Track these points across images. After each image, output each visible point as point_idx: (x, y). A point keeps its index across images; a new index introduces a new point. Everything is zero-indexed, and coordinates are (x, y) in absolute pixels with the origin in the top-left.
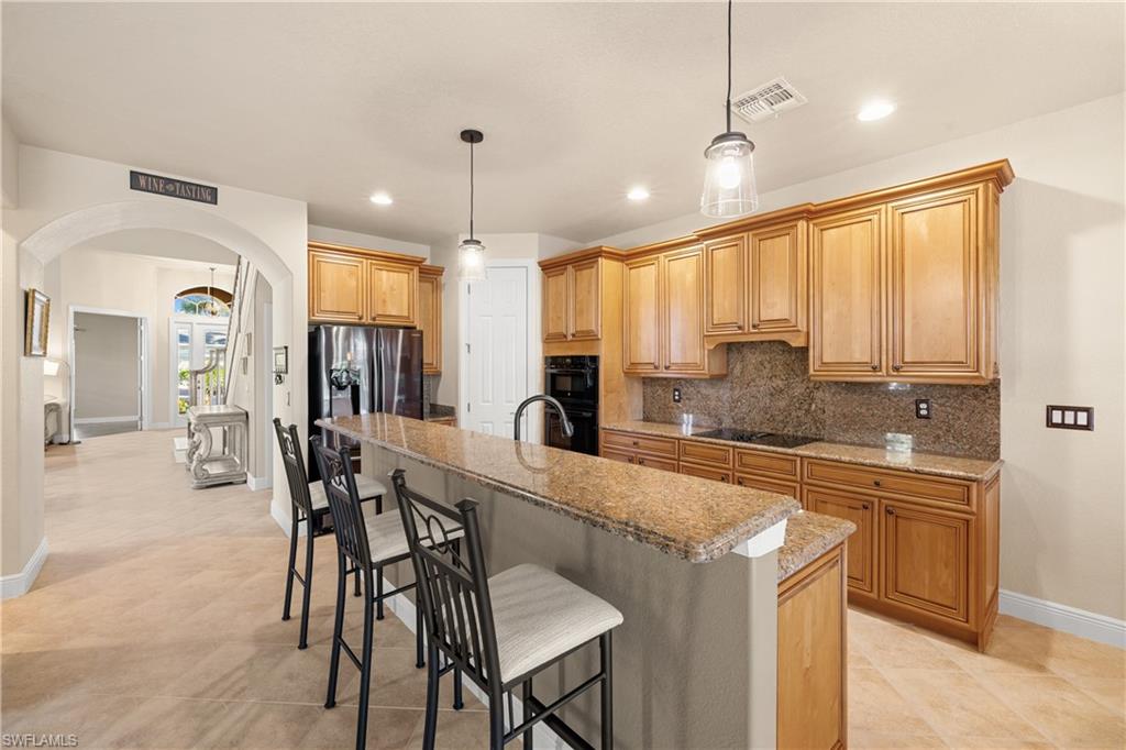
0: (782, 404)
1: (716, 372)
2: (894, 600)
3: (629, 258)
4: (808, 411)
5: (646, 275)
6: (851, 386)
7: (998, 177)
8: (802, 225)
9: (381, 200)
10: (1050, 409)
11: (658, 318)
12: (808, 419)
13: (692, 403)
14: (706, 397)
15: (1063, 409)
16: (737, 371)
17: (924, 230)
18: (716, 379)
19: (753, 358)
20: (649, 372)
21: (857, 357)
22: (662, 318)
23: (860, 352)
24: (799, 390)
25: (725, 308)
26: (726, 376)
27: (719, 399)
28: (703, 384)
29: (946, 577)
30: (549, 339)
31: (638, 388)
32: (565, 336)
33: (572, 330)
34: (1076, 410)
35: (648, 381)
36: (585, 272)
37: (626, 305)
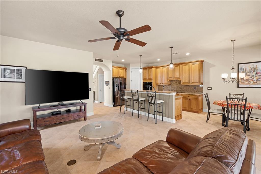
0: (178, 88)
1: (169, 84)
2: (190, 110)
3: (156, 68)
4: (181, 89)
5: (159, 70)
6: (187, 85)
7: (202, 62)
8: (180, 65)
9: (123, 60)
10: (208, 87)
11: (161, 77)
12: (182, 90)
13: (166, 88)
14: (168, 87)
15: (209, 88)
16: (172, 84)
17: (194, 67)
18: (169, 85)
19: (174, 82)
20: (160, 84)
21: (187, 82)
22: (162, 76)
23: (187, 81)
24: (180, 86)
25: (170, 75)
26: (170, 84)
27: (170, 88)
28: (167, 86)
29: (195, 106)
30: (144, 79)
31: (157, 86)
32: (147, 79)
33: (148, 78)
34: (210, 88)
35: (159, 85)
36: (150, 70)
37: (156, 74)
